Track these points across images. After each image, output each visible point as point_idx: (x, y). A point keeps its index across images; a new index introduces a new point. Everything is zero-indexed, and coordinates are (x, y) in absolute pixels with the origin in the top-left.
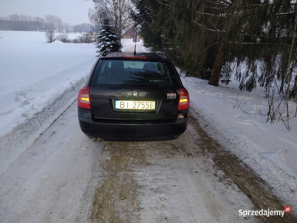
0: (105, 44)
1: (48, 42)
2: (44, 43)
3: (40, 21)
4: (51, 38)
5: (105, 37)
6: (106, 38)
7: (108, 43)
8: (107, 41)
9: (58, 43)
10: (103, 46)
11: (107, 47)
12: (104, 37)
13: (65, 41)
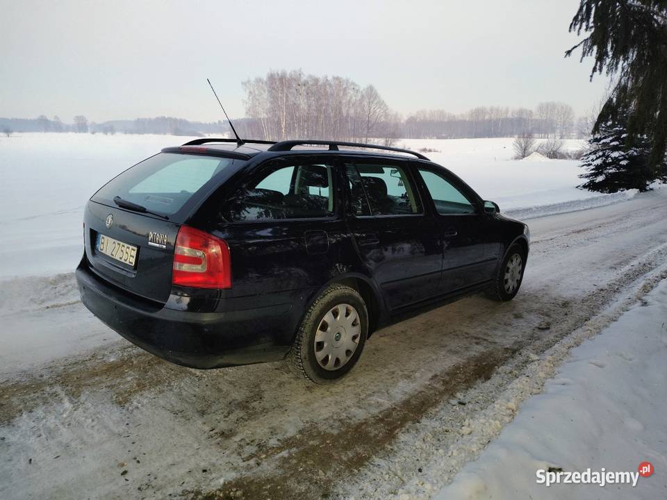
0: (608, 157)
1: (517, 158)
2: (507, 160)
3: (524, 116)
4: (525, 150)
5: (611, 138)
6: (611, 141)
7: (615, 154)
8: (615, 149)
9: (536, 159)
10: (599, 162)
11: (609, 164)
12: (607, 140)
13: (554, 155)
